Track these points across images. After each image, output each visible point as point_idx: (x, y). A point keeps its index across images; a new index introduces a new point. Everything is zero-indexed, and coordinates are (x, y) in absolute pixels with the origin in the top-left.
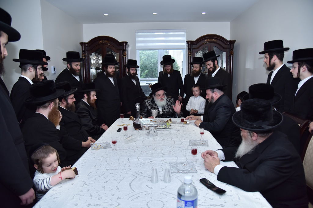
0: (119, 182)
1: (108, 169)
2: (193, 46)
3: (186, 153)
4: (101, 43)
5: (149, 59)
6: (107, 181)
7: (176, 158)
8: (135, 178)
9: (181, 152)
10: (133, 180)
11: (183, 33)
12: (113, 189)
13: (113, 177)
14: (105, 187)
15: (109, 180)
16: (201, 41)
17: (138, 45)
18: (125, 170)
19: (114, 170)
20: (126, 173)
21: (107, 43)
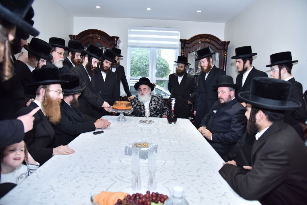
0: (94, 188)
1: (83, 172)
2: (187, 45)
3: (175, 156)
4: (91, 37)
5: (141, 60)
6: (79, 186)
7: (164, 161)
8: (114, 184)
9: (170, 154)
10: (110, 186)
11: (177, 32)
12: (84, 197)
13: (88, 180)
14: (75, 193)
15: (82, 184)
16: (195, 40)
17: (130, 41)
18: (103, 172)
19: (90, 172)
20: (104, 177)
21: (98, 37)
